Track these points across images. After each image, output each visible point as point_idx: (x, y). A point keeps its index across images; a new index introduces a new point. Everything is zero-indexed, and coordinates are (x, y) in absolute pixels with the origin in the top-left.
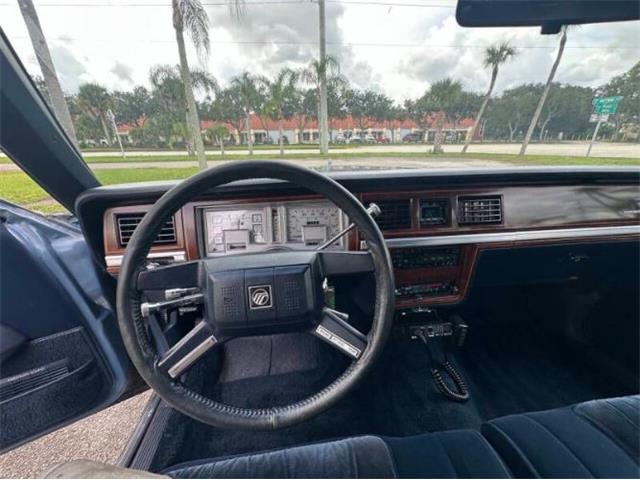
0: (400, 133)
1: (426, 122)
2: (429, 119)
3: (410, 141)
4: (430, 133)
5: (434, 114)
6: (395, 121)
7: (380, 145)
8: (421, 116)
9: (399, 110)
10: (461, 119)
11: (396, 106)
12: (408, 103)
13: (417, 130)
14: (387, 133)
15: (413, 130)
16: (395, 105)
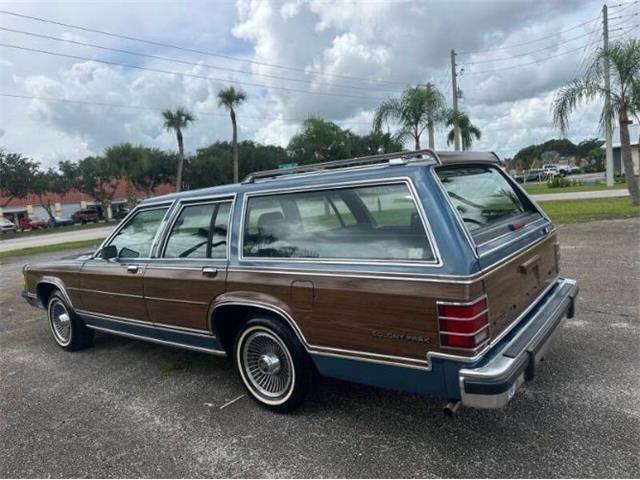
0: (62, 211)
1: (103, 192)
2: (107, 187)
3: (85, 222)
4: (113, 207)
5: (114, 181)
6: (49, 194)
7: (28, 234)
8: (93, 184)
9: (52, 176)
10: (155, 185)
11: (46, 172)
12: (65, 166)
13: (91, 203)
14: (37, 214)
15: (84, 205)
16: (43, 169)
